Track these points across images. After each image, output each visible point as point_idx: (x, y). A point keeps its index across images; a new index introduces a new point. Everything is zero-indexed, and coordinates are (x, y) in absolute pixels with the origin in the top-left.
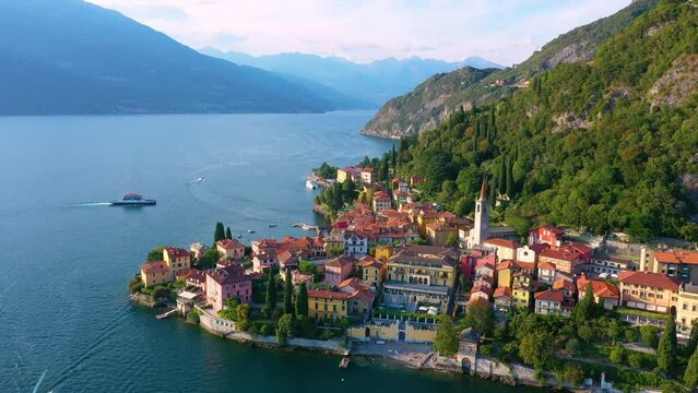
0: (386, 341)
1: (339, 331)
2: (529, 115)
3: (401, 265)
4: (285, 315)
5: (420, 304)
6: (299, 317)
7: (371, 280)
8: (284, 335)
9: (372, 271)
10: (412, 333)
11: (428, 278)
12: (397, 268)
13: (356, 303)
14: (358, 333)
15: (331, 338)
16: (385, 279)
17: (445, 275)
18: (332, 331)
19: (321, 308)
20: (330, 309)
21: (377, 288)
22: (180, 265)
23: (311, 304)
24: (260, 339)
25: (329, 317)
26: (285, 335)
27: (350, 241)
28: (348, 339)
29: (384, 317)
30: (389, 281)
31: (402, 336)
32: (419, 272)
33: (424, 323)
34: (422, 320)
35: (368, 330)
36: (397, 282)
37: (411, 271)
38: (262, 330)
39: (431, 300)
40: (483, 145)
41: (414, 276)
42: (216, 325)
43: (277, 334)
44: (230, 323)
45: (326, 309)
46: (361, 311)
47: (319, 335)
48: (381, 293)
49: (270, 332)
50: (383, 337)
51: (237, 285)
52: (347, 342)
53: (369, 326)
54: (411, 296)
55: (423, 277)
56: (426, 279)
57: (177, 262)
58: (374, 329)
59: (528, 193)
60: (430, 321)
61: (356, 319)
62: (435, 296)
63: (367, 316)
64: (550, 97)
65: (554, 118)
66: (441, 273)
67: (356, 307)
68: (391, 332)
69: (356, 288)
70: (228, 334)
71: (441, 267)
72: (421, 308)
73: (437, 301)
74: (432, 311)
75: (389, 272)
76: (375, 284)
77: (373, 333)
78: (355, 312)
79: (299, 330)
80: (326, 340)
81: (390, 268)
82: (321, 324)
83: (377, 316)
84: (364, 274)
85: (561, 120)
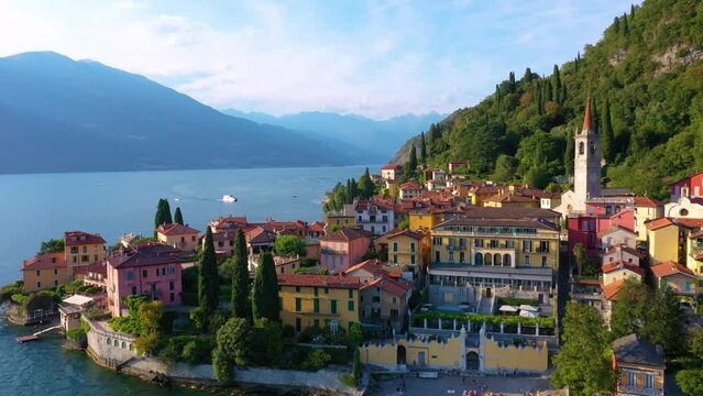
0: (441, 372)
1: (342, 354)
2: (614, 63)
3: (459, 234)
4: (232, 320)
5: (500, 302)
6: (260, 323)
7: (404, 261)
8: (228, 362)
9: (404, 245)
10: (494, 355)
11: (512, 253)
12: (450, 239)
13: (377, 299)
14: (381, 355)
15: (326, 365)
16: (429, 260)
17: (544, 247)
18: (327, 351)
19: (308, 306)
20: (325, 308)
21: (415, 276)
22: (85, 258)
23: (288, 299)
24: (184, 372)
25: (322, 325)
26: (231, 362)
27: (365, 216)
28: (361, 369)
29: (433, 325)
30: (438, 264)
31: (472, 360)
32: (494, 245)
33: (516, 334)
34: (511, 328)
35: (402, 352)
36: (451, 265)
37: (479, 243)
38: (185, 352)
39: (521, 293)
40: (551, 108)
41: (484, 252)
42: (105, 347)
43: (215, 360)
44: (129, 341)
45: (317, 308)
46: (386, 314)
47: (300, 361)
48: (423, 284)
49: (202, 356)
50: (433, 363)
51: (151, 271)
52: (359, 375)
53: (403, 342)
54: (481, 289)
55: (502, 253)
56: (507, 256)
57: (81, 253)
58: (415, 348)
59: (641, 147)
60: (529, 329)
61: (376, 328)
62: (528, 285)
63: (398, 324)
64: (645, 34)
65: (656, 58)
66: (536, 244)
67: (376, 306)
68: (449, 353)
69: (376, 274)
70: (125, 364)
71: (535, 232)
72: (504, 308)
73: (534, 294)
74: (526, 312)
75: (437, 248)
76: (411, 269)
77: (412, 356)
78: (376, 316)
79: (258, 351)
80: (315, 370)
81: (438, 241)
82: (307, 338)
83: (418, 323)
84: (391, 252)
85: (668, 58)
